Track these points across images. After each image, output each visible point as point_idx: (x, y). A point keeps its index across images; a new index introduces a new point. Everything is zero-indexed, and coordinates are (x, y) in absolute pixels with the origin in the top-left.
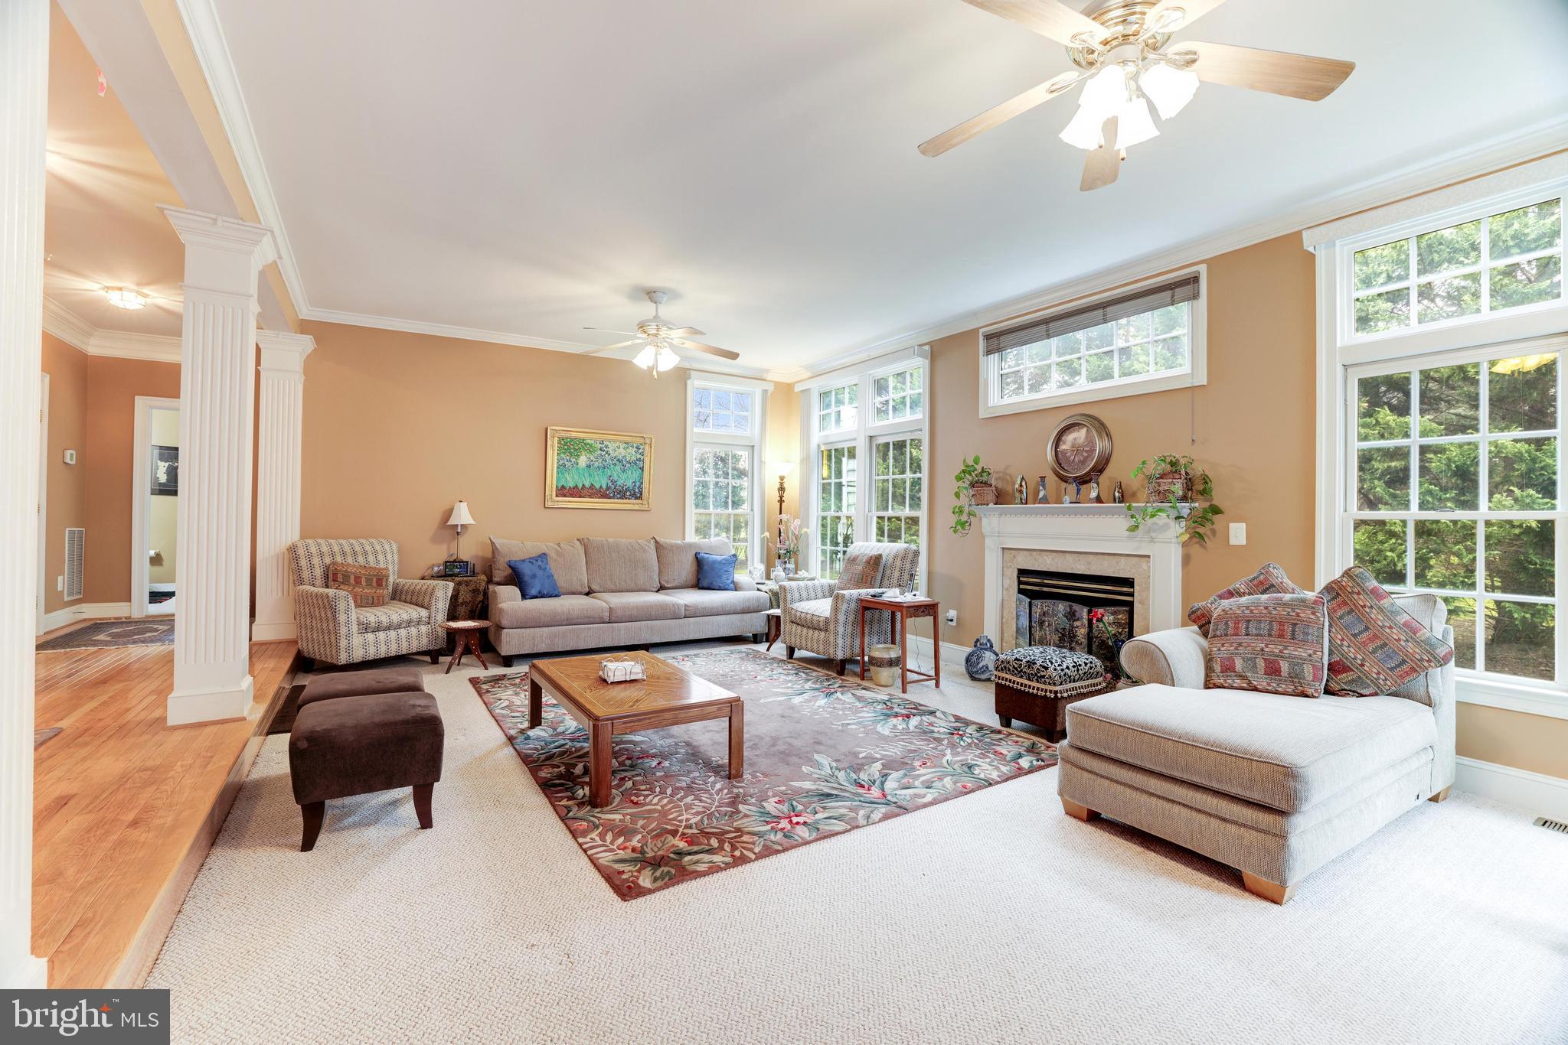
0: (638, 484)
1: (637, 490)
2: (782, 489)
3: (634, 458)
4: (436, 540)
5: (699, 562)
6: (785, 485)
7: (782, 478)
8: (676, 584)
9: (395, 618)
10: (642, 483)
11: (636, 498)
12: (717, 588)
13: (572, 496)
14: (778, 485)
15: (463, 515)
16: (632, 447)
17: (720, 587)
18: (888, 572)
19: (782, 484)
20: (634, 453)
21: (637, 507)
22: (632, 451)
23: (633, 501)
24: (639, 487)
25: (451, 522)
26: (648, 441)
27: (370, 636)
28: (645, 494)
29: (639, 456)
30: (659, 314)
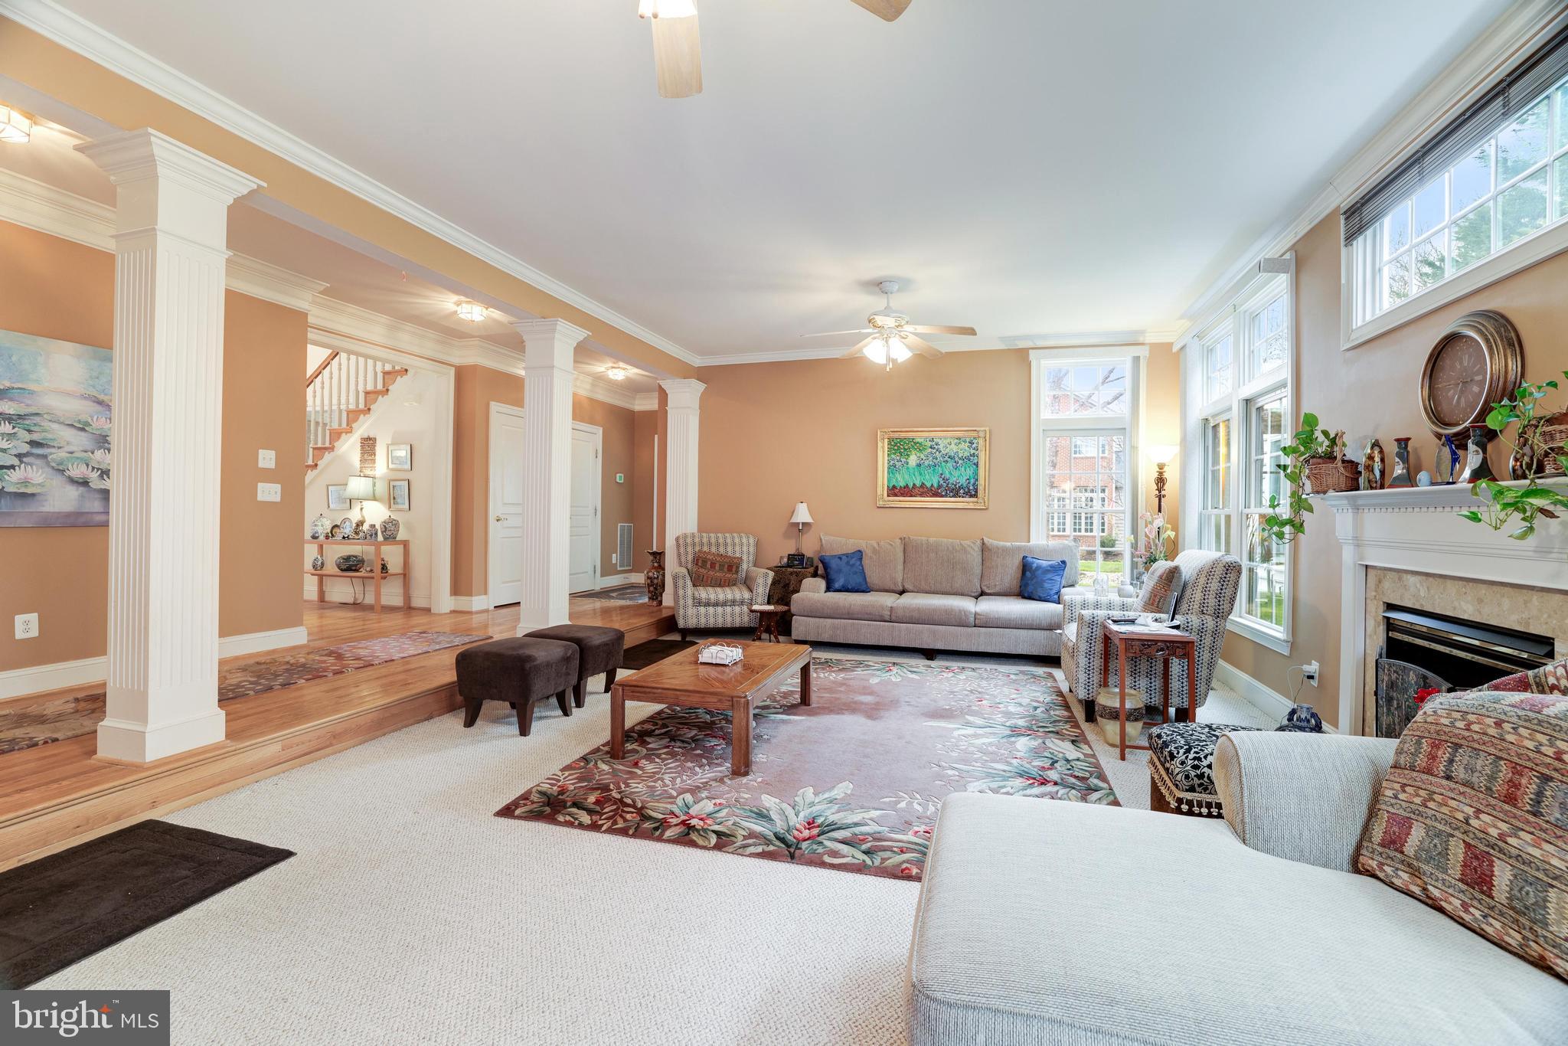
0: (972, 481)
1: (971, 488)
2: (1161, 481)
3: (967, 454)
4: (787, 535)
5: (1026, 567)
6: (1166, 475)
7: (1161, 467)
8: (997, 590)
9: (721, 597)
10: (977, 480)
11: (971, 496)
12: (1038, 598)
13: (903, 495)
14: (1156, 475)
15: (802, 515)
16: (965, 442)
17: (1039, 597)
18: (1188, 592)
19: (1161, 474)
20: (967, 448)
21: (971, 506)
22: (965, 446)
23: (967, 499)
24: (974, 484)
25: (794, 520)
26: (982, 434)
27: (702, 609)
28: (980, 493)
29: (972, 451)
30: (891, 305)
